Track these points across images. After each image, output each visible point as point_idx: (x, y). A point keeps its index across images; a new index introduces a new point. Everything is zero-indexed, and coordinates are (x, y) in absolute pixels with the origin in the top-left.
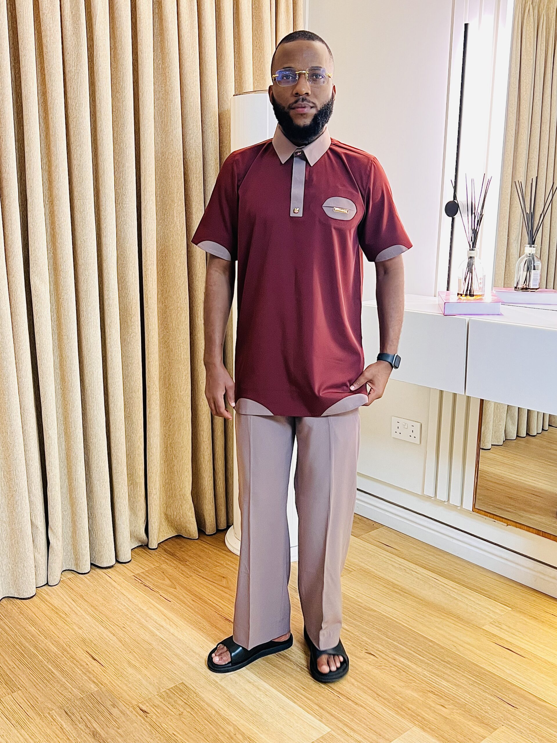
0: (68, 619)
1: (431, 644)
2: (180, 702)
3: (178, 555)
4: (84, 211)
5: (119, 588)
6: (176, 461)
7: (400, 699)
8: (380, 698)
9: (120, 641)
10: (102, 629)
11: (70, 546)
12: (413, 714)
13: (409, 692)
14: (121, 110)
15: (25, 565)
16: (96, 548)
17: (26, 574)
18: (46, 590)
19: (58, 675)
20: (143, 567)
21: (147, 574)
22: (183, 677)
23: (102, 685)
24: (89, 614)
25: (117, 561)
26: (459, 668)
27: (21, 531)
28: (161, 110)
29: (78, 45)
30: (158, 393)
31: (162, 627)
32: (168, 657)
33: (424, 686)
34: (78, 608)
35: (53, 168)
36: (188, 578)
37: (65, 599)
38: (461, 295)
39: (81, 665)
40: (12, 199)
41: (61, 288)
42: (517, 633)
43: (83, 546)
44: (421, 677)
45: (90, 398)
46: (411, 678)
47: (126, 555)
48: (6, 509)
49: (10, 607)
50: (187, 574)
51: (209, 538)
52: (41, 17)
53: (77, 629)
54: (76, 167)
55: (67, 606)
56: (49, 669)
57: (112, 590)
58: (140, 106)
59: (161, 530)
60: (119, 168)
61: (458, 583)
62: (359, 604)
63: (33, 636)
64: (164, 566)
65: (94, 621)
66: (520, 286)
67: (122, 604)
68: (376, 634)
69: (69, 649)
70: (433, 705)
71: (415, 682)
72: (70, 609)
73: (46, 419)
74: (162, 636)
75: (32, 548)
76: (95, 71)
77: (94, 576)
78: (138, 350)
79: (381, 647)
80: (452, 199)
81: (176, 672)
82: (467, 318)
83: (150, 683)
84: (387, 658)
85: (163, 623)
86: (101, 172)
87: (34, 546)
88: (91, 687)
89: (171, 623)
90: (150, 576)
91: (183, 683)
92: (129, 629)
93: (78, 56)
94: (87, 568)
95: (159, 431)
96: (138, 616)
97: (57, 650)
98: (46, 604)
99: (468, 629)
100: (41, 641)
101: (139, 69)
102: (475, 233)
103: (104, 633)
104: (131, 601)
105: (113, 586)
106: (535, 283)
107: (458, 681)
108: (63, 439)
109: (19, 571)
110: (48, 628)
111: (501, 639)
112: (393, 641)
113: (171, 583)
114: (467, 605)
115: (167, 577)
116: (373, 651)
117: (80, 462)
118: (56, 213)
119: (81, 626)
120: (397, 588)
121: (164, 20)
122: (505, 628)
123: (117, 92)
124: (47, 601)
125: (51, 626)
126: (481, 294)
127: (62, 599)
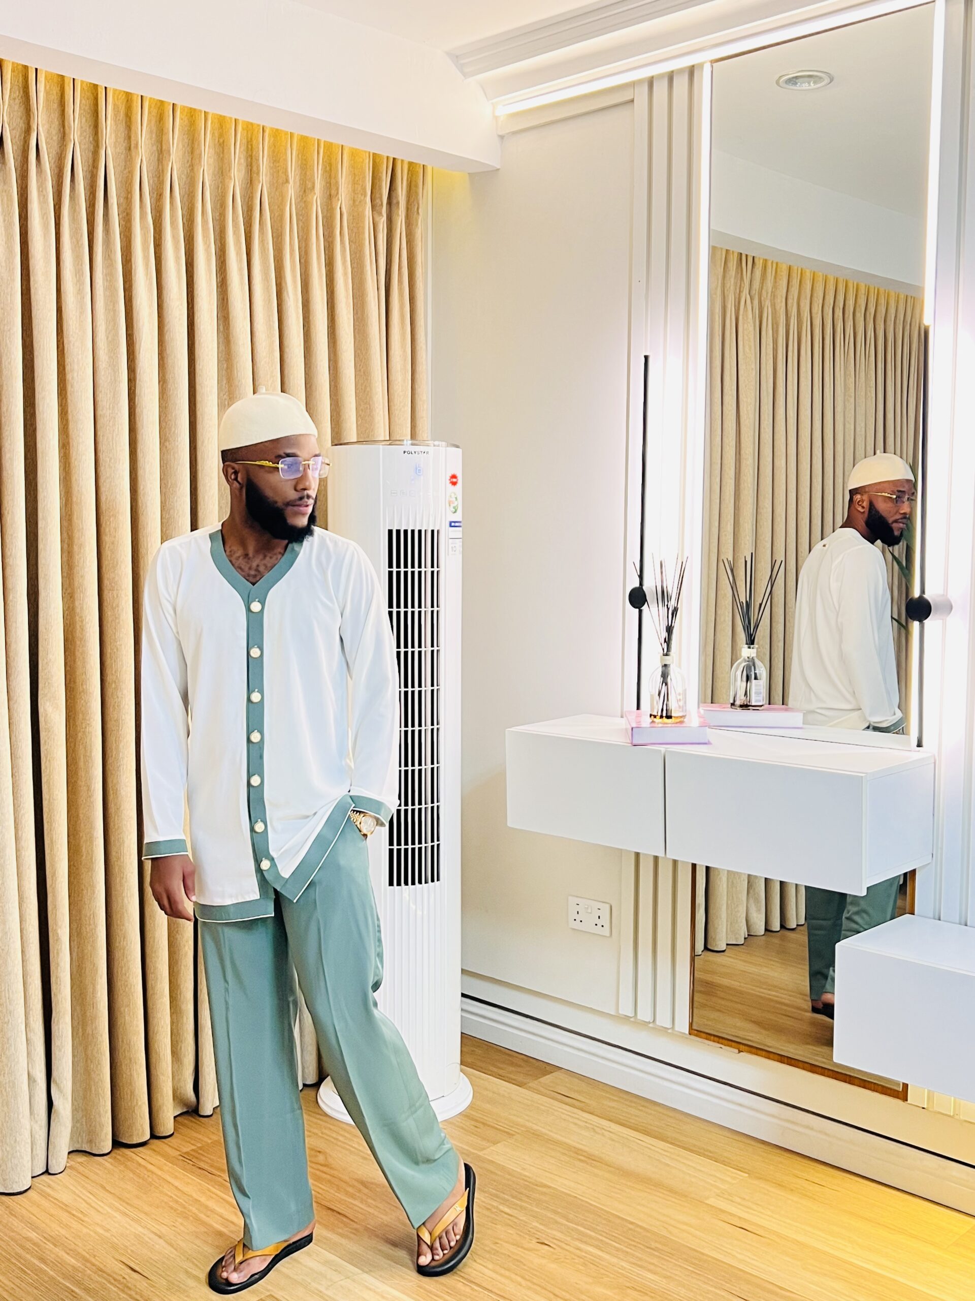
0: (86, 1219)
1: (631, 1226)
4: (118, 605)
5: (159, 1173)
9: (171, 1245)
10: (140, 1229)
13: (600, 1290)
14: (172, 465)
15: (18, 1139)
16: (119, 1115)
17: (18, 1154)
18: (47, 1180)
20: (193, 1141)
21: (200, 1151)
22: (270, 1287)
24: (118, 1210)
25: (154, 1135)
26: (669, 1255)
27: (14, 1083)
33: (620, 1280)
34: (100, 1203)
37: (77, 1192)
38: (655, 717)
39: (115, 1280)
40: (18, 594)
41: (81, 716)
42: (755, 1207)
43: (102, 1111)
44: (618, 1270)
46: (602, 1271)
47: (167, 1124)
52: (66, 347)
53: (102, 1232)
54: (107, 546)
55: (81, 1200)
58: (199, 459)
61: (672, 1144)
62: (525, 1178)
63: (34, 1244)
65: (128, 1220)
66: (738, 703)
67: (167, 1195)
68: (552, 1218)
69: (93, 1260)
71: (609, 1277)
72: (87, 1205)
75: (28, 1114)
76: (137, 414)
77: (119, 1157)
79: (558, 1235)
80: (637, 585)
82: (662, 748)
84: (567, 1247)
86: (143, 550)
87: (30, 1110)
90: (206, 1154)
93: (116, 394)
94: (107, 1146)
96: (194, 1210)
97: (75, 1262)
98: (50, 1201)
99: (685, 1204)
100: (48, 1250)
101: (197, 409)
102: (669, 630)
103: (144, 1234)
104: (179, 1190)
105: (148, 1171)
106: (759, 698)
107: (670, 1272)
109: (8, 1149)
110: (57, 1232)
111: (732, 1214)
112: (576, 1224)
114: (682, 1171)
116: (548, 1240)
119: (108, 1226)
120: (582, 1155)
121: (232, 342)
122: (738, 1200)
123: (165, 440)
124: (49, 1195)
125: (61, 1230)
126: (681, 714)
127: (74, 1193)
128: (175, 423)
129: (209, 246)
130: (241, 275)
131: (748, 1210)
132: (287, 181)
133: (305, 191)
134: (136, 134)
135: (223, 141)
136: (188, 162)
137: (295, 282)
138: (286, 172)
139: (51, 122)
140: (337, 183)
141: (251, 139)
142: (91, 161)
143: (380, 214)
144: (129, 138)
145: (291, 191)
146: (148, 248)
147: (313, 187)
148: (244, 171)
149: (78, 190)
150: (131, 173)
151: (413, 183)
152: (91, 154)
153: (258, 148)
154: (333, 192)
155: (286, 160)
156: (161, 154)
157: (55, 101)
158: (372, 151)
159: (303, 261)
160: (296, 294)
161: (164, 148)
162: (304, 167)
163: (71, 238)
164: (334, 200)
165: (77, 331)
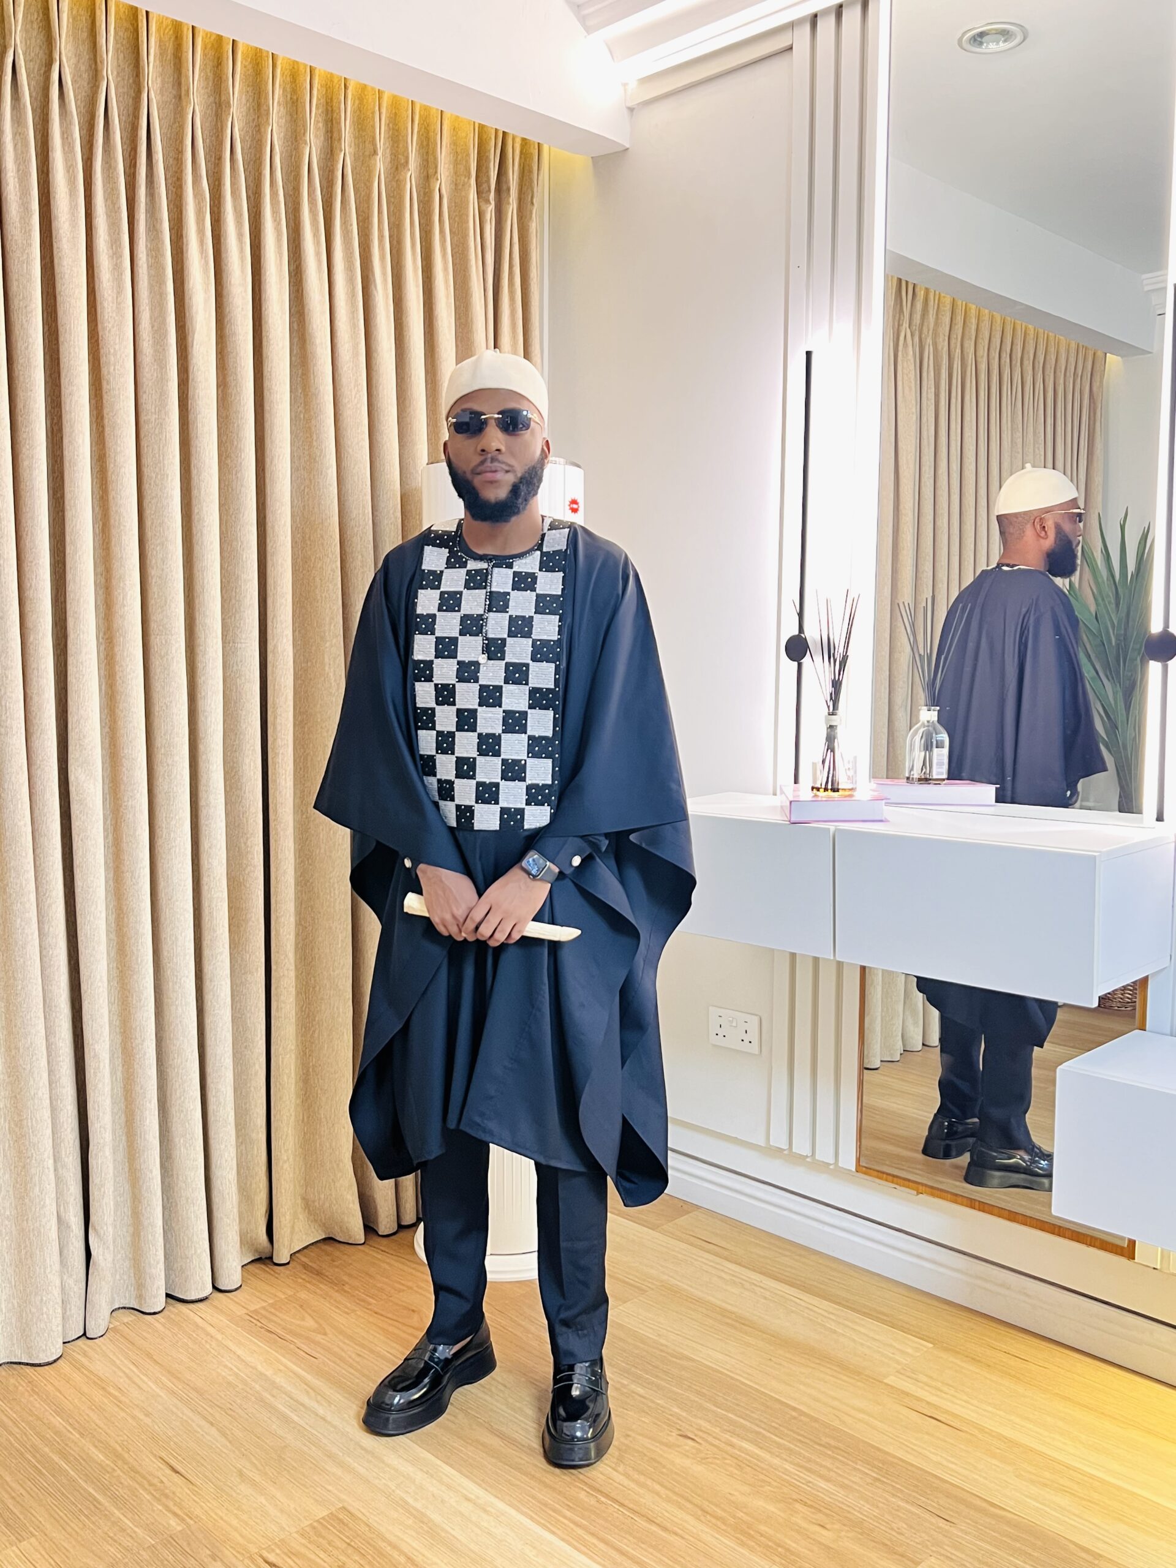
0: (123, 1398)
1: (794, 1414)
2: (338, 1543)
3: (327, 1274)
4: (167, 654)
5: (219, 1337)
6: (324, 1099)
7: (746, 1518)
8: (708, 1516)
9: (224, 1435)
10: (191, 1414)
11: (127, 1262)
12: (770, 1544)
13: (760, 1503)
14: (234, 487)
15: (44, 1298)
16: (175, 1266)
17: (45, 1316)
18: (83, 1346)
19: (107, 1504)
20: (263, 1297)
21: (273, 1310)
22: (343, 1497)
23: (191, 1519)
24: (163, 1386)
25: (215, 1288)
26: (846, 1455)
27: (39, 1232)
28: (302, 488)
29: (162, 380)
30: (292, 974)
31: (302, 1405)
32: (315, 1459)
33: (785, 1490)
34: (144, 1378)
35: (114, 582)
36: (348, 1314)
37: (118, 1362)
38: (818, 789)
39: (151, 1484)
40: (41, 634)
41: (122, 787)
42: (945, 1389)
43: (152, 1262)
44: (781, 1474)
45: (171, 984)
46: (762, 1477)
47: (232, 1275)
48: (11, 1193)
49: (12, 1381)
50: (346, 1307)
51: (384, 1241)
52: (100, 334)
53: (142, 1417)
54: (154, 580)
55: (121, 1374)
56: (90, 1494)
57: (206, 1342)
58: (267, 481)
59: (297, 1229)
60: (229, 582)
61: (839, 1304)
62: (662, 1348)
63: (57, 1433)
64: (303, 1295)
65: (175, 1401)
66: (916, 774)
67: (226, 1366)
68: (696, 1402)
69: (126, 1456)
70: (804, 1525)
71: (770, 1484)
72: (127, 1381)
73: (90, 1023)
74: (301, 1422)
75: (57, 1267)
76: (191, 422)
77: (173, 1316)
78: (258, 896)
79: (705, 1425)
80: (796, 632)
81: (330, 1488)
82: (832, 827)
83: (282, 1511)
84: (717, 1442)
85: (305, 1400)
86: (198, 588)
87: (61, 1262)
88: (169, 1524)
89: (319, 1398)
90: (277, 1313)
91: (344, 1508)
92: (240, 1411)
93: (163, 395)
94: (160, 1302)
95: (294, 1042)
96: (257, 1387)
97: (102, 1458)
98: (82, 1373)
99: (859, 1384)
100: (73, 1441)
101: (265, 419)
102: (837, 685)
103: (193, 1421)
104: (243, 1361)
105: (208, 1334)
106: (940, 770)
107: (847, 1479)
108: (119, 1062)
109: (33, 1310)
110: (86, 1417)
111: (919, 1399)
112: (726, 1411)
113: (316, 1326)
114: (854, 1341)
115: (310, 1315)
116: (692, 1432)
117: (150, 1102)
118: (118, 658)
119: (150, 1410)
120: (729, 1318)
121: (308, 342)
122: (925, 1379)
123: (227, 457)
124: (83, 1366)
125: (91, 1414)
126: (850, 787)
127: (113, 1363)
128: (238, 434)
129: (279, 224)
130: (319, 261)
131: (939, 1393)
132: (375, 153)
133: (397, 168)
134: (187, 77)
135: (297, 99)
136: (254, 120)
137: (384, 274)
138: (373, 142)
139: (79, 55)
140: (435, 159)
141: (331, 99)
142: (131, 109)
143: (488, 201)
144: (180, 84)
145: (380, 165)
146: (203, 220)
147: (407, 162)
148: (322, 138)
149: (114, 140)
150: (182, 127)
151: (527, 168)
152: (131, 100)
153: (339, 109)
154: (431, 171)
155: (373, 127)
156: (219, 107)
157: (85, 30)
158: (478, 121)
159: (394, 251)
160: (385, 289)
161: (223, 99)
162: (396, 138)
163: (106, 200)
164: (432, 180)
165: (114, 315)
